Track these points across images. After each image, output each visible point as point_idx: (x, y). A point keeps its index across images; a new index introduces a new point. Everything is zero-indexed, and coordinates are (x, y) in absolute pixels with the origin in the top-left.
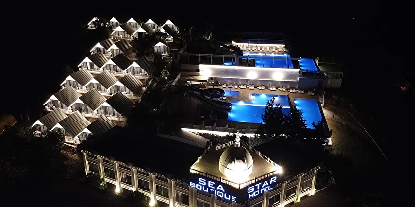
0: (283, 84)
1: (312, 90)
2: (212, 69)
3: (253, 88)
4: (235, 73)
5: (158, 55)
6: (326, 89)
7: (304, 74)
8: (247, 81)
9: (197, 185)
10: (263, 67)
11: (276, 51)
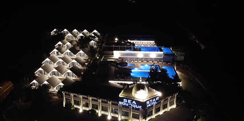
0: (156, 59)
1: (170, 62)
2: (120, 53)
3: (141, 62)
4: (131, 55)
5: (92, 47)
6: (177, 61)
7: (165, 55)
8: (138, 59)
9: (123, 103)
10: (146, 51)
11: (150, 44)
